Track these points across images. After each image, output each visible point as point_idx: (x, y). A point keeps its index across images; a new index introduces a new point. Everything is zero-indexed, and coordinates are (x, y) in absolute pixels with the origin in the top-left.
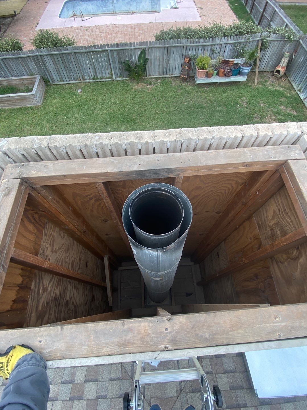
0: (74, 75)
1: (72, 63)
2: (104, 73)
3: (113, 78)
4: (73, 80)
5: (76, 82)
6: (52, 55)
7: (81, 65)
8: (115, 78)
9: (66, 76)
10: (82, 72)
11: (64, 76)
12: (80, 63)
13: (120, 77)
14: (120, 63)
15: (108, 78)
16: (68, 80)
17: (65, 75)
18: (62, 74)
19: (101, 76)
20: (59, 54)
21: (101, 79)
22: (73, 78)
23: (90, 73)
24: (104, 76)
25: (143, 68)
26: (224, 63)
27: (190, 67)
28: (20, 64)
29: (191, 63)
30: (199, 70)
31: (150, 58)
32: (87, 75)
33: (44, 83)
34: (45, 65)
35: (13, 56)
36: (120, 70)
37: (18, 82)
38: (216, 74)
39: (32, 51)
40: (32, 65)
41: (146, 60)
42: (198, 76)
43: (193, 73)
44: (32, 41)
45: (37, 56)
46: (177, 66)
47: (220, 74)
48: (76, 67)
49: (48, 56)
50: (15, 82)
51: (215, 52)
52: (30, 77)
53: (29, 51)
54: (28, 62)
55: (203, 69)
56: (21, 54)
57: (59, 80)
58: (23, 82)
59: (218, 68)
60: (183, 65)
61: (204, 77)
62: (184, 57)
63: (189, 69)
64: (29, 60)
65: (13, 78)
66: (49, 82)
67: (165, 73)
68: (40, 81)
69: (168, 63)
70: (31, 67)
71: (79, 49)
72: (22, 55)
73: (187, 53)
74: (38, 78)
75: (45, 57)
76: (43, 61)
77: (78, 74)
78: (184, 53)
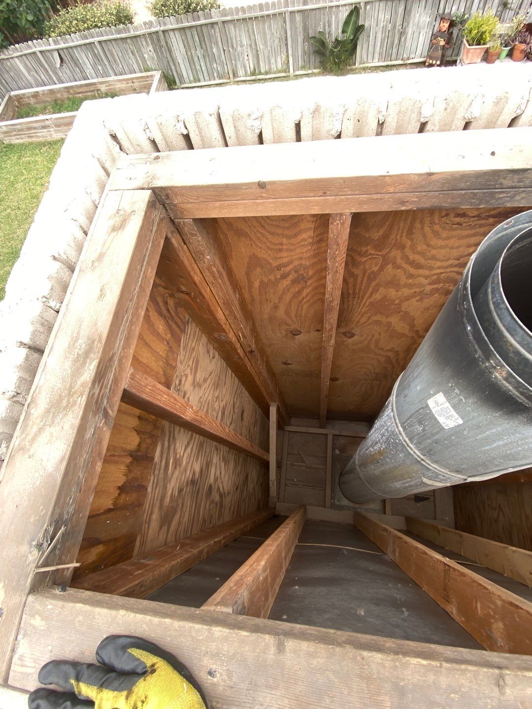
0: (219, 69)
1: (217, 43)
2: (273, 61)
3: (289, 72)
4: (216, 78)
5: (221, 81)
6: (183, 29)
7: (233, 46)
8: (294, 71)
9: (204, 71)
10: (233, 62)
11: (200, 70)
12: (232, 42)
13: (303, 68)
14: (307, 38)
15: (279, 72)
16: (207, 78)
17: (204, 68)
18: (198, 67)
19: (267, 67)
20: (196, 27)
21: (266, 73)
22: (215, 75)
23: (247, 62)
24: (273, 67)
25: (350, 46)
26: (527, 31)
27: (448, 42)
28: (129, 51)
29: (452, 32)
30: (469, 45)
31: (366, 25)
32: (241, 68)
33: (166, 84)
34: (170, 51)
35: (119, 36)
36: (304, 53)
37: (124, 85)
38: (507, 55)
39: (151, 23)
40: (148, 51)
41: (359, 29)
42: (467, 58)
43: (454, 54)
44: (150, 5)
45: (157, 32)
46: (421, 39)
47: (517, 53)
48: (224, 50)
49: (176, 32)
50: (119, 86)
51: (509, 6)
52: (144, 74)
53: (145, 23)
54: (141, 46)
55: (479, 44)
56: (132, 30)
57: (192, 78)
58: (132, 85)
59: (513, 41)
60: (434, 36)
61: (479, 60)
62: (439, 19)
63: (446, 46)
64: (144, 43)
65: (116, 78)
66: (175, 83)
67: (394, 56)
68: (160, 82)
69: (402, 33)
70: (146, 56)
71: (232, 14)
72: (132, 33)
73: (447, 11)
74: (157, 75)
75: (171, 33)
76: (167, 43)
77: (225, 66)
78: (441, 11)
